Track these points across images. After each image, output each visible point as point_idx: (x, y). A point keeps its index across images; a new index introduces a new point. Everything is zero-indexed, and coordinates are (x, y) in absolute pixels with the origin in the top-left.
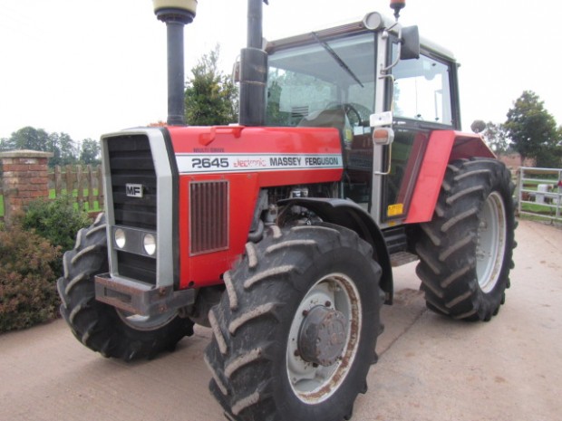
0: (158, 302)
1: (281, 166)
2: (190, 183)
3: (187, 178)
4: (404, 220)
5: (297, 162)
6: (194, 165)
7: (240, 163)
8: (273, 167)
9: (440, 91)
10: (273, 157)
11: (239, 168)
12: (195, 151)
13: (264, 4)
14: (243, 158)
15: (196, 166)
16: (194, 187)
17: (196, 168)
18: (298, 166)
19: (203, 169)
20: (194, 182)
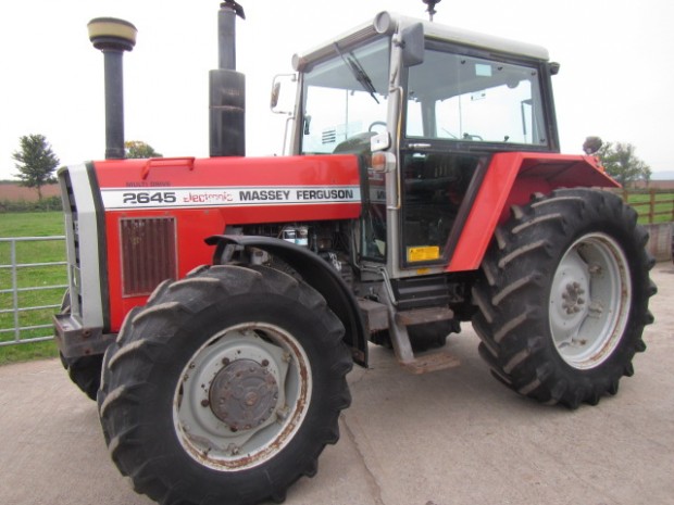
0: (82, 344)
1: (256, 201)
2: (120, 219)
3: (115, 214)
4: (446, 267)
5: (283, 196)
6: (125, 201)
7: (192, 198)
8: (244, 201)
9: (527, 102)
10: (245, 191)
11: (191, 203)
12: (129, 185)
13: (238, 18)
14: (197, 192)
15: (129, 202)
16: (125, 224)
17: (129, 204)
18: (284, 200)
19: (138, 204)
20: (125, 219)
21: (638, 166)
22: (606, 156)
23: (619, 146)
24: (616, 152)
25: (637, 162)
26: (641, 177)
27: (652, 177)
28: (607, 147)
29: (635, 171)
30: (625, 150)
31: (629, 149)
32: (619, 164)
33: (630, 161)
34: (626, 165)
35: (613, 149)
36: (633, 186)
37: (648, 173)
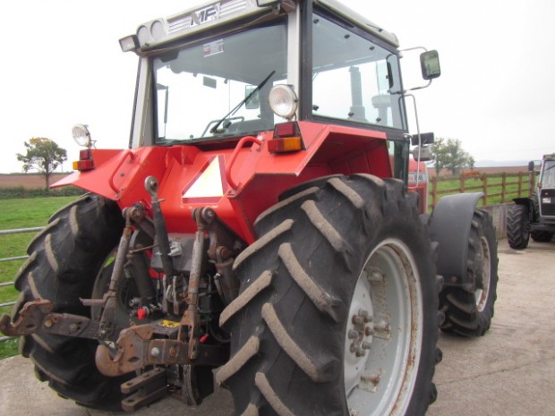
21: (464, 156)
22: (440, 148)
23: (449, 141)
24: (447, 145)
25: (463, 154)
26: (467, 165)
27: (476, 165)
28: (440, 141)
29: (462, 160)
30: (455, 144)
31: (457, 143)
32: (450, 155)
33: (458, 152)
34: (455, 155)
35: (445, 143)
36: (461, 172)
37: (472, 162)
